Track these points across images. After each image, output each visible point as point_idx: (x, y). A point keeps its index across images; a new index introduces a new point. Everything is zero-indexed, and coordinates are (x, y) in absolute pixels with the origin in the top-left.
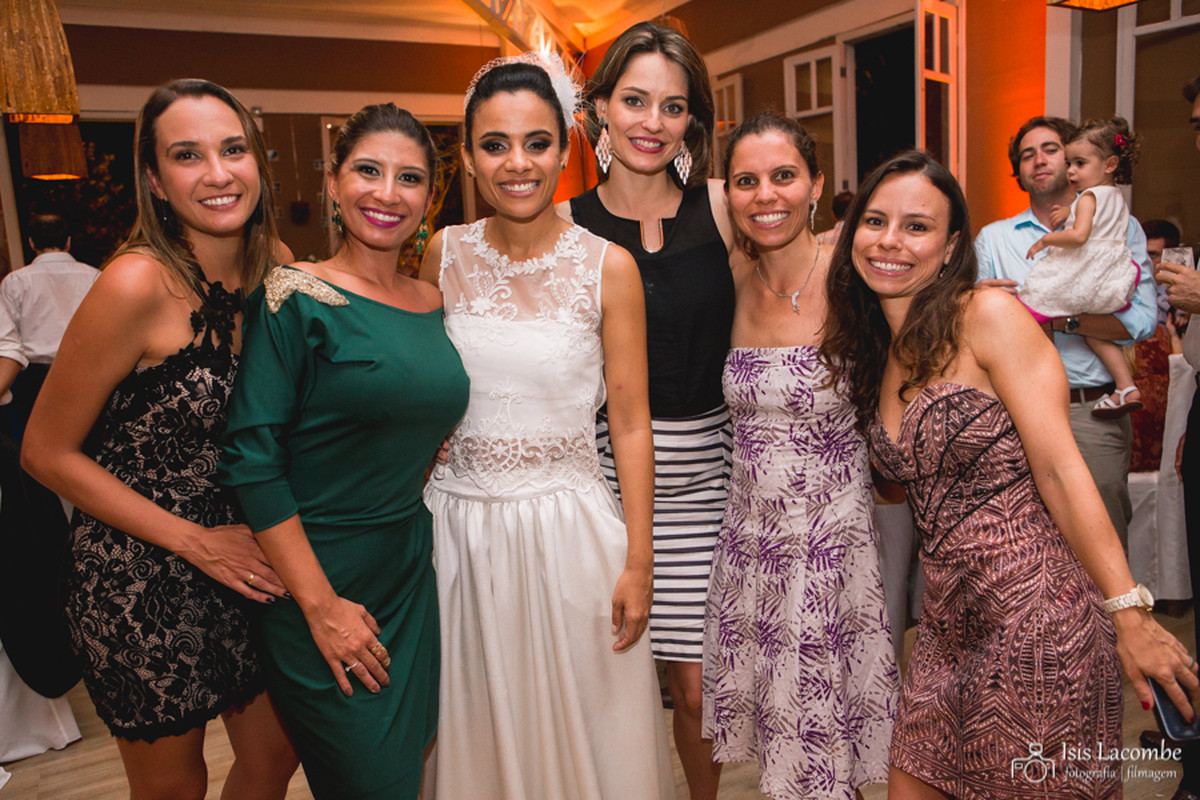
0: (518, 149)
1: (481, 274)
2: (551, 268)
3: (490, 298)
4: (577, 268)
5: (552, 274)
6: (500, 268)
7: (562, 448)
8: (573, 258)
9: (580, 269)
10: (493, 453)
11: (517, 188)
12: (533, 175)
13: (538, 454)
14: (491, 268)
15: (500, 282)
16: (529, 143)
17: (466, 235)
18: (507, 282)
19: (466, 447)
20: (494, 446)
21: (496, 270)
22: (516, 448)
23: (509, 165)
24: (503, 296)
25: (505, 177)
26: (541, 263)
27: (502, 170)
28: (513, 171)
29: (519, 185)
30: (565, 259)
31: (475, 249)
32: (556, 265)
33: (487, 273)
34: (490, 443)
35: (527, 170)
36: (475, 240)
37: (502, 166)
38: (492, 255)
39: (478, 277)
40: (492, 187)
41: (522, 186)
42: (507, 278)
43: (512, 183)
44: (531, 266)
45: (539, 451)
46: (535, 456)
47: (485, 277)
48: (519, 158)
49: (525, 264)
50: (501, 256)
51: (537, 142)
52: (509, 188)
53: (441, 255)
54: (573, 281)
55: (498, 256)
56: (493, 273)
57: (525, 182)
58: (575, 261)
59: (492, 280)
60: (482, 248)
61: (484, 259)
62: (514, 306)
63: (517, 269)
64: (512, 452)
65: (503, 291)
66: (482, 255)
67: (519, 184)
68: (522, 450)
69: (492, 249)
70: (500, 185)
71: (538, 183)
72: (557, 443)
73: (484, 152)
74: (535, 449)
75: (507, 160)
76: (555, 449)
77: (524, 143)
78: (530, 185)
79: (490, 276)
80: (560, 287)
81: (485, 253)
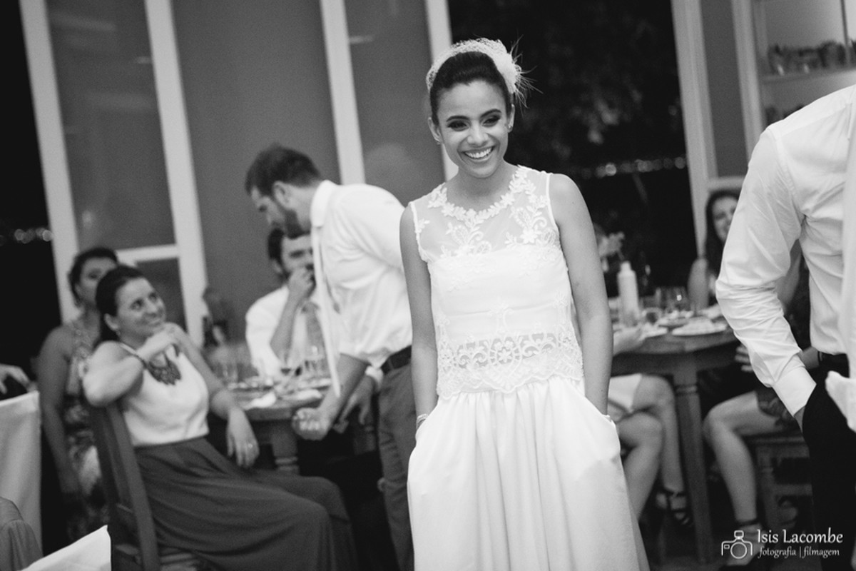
0: (476, 126)
1: (456, 228)
2: (511, 204)
3: (469, 244)
4: (530, 198)
5: (513, 208)
6: (469, 220)
7: (553, 344)
8: (525, 191)
9: (532, 199)
10: (500, 359)
11: (478, 155)
12: (491, 143)
13: (535, 352)
14: (462, 222)
15: (472, 230)
16: (484, 120)
17: (430, 202)
18: (478, 228)
19: (478, 362)
20: (500, 354)
21: (467, 223)
22: (517, 351)
23: (470, 140)
24: (478, 239)
25: (466, 148)
26: (501, 205)
27: (465, 143)
28: (475, 144)
30: (519, 193)
31: (443, 211)
32: (513, 200)
33: (460, 227)
34: (496, 352)
35: (484, 141)
36: (441, 204)
37: (465, 139)
38: (460, 212)
39: (454, 231)
40: (459, 157)
42: (477, 225)
43: (474, 151)
44: (495, 209)
45: (536, 349)
46: (533, 355)
47: (459, 230)
48: (478, 133)
49: (489, 210)
50: (467, 210)
51: (490, 118)
52: (471, 155)
53: (414, 224)
54: (529, 208)
55: (465, 211)
56: (465, 225)
57: (485, 149)
58: (527, 193)
59: (466, 230)
60: (449, 209)
61: (454, 217)
62: (487, 243)
63: (484, 215)
64: (515, 355)
65: (478, 235)
66: (452, 215)
68: (522, 352)
69: (458, 208)
70: (464, 153)
71: (493, 148)
72: (549, 341)
73: (450, 129)
74: (532, 348)
75: (469, 136)
76: (548, 346)
77: (480, 121)
78: (488, 151)
79: (464, 228)
80: (520, 215)
81: (453, 212)
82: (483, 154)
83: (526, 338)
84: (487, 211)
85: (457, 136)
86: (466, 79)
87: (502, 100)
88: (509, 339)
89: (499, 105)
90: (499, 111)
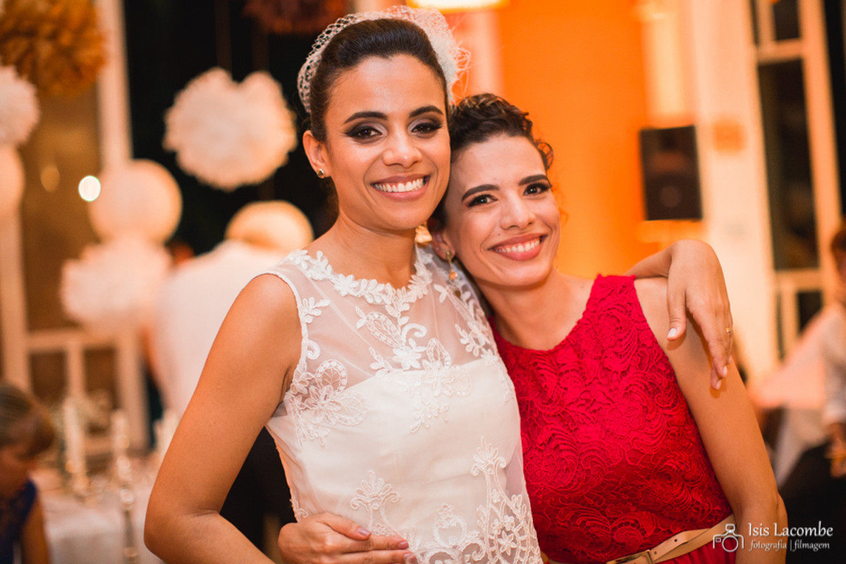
0: (399, 133)
1: (371, 318)
6: (391, 302)
11: (401, 187)
14: (379, 306)
15: (400, 321)
16: (412, 127)
21: (389, 307)
23: (389, 157)
25: (384, 173)
27: (380, 163)
28: (397, 164)
29: (405, 183)
31: (336, 287)
35: (416, 162)
36: (324, 276)
37: (380, 157)
38: (372, 288)
39: (371, 323)
40: (365, 192)
41: (409, 184)
47: (378, 321)
48: (404, 145)
51: (423, 124)
52: (388, 187)
55: (383, 286)
56: (385, 312)
57: (412, 179)
59: (390, 322)
61: (363, 297)
66: (356, 295)
67: (405, 181)
69: (364, 281)
70: (374, 186)
71: (426, 178)
73: (350, 140)
75: (387, 150)
77: (407, 126)
78: (419, 183)
79: (383, 317)
81: (357, 289)
82: (409, 186)
84: (407, 289)
90: (439, 111)
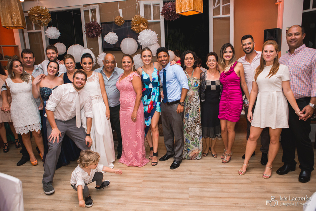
0: (88, 64)
12: (90, 67)
28: (87, 67)
35: (89, 67)
43: (87, 68)
48: (88, 65)
68: (95, 98)
70: (86, 68)
71: (90, 68)
72: (99, 96)
73: (84, 64)
74: (96, 97)
76: (99, 97)
80: (94, 78)
82: (88, 69)
83: (95, 96)
85: (84, 66)
86: (87, 57)
87: (92, 61)
88: (93, 96)
89: (91, 62)
